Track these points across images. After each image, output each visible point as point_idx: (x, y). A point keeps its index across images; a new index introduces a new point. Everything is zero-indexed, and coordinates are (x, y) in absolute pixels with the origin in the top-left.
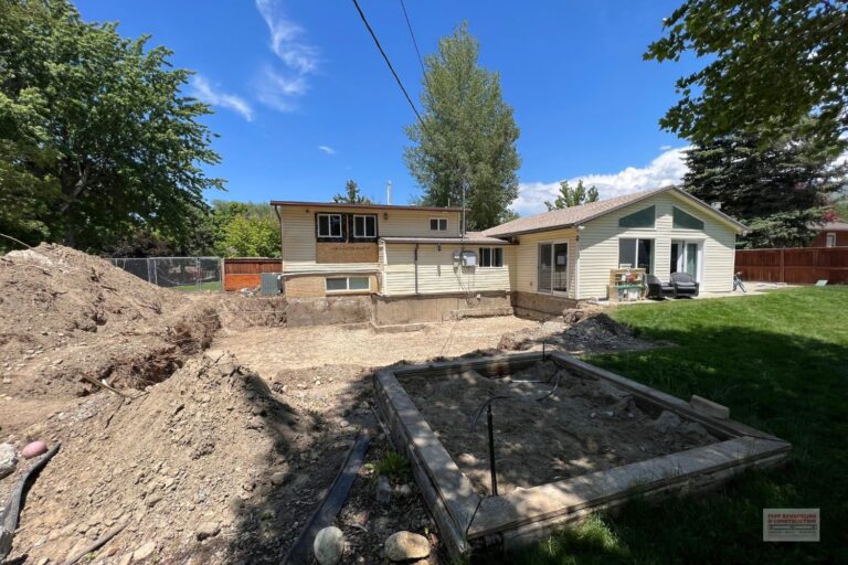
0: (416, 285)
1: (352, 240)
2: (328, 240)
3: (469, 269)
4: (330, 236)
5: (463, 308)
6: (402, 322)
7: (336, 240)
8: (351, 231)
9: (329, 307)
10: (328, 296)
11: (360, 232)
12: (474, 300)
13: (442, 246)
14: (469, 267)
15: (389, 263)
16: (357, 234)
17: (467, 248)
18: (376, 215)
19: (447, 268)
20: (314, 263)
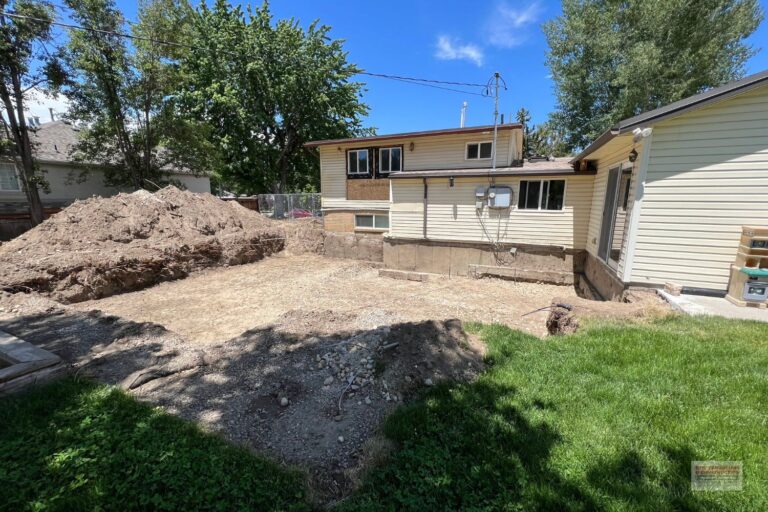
0: (425, 228)
1: (378, 176)
2: (357, 177)
3: (501, 212)
4: (358, 172)
5: (488, 263)
6: (408, 269)
7: (363, 177)
8: (377, 167)
9: (357, 243)
10: (356, 232)
11: (385, 167)
12: (506, 256)
13: (455, 180)
14: (500, 208)
15: (395, 201)
16: (383, 170)
17: (499, 181)
18: (402, 146)
19: (467, 210)
20: (344, 199)
